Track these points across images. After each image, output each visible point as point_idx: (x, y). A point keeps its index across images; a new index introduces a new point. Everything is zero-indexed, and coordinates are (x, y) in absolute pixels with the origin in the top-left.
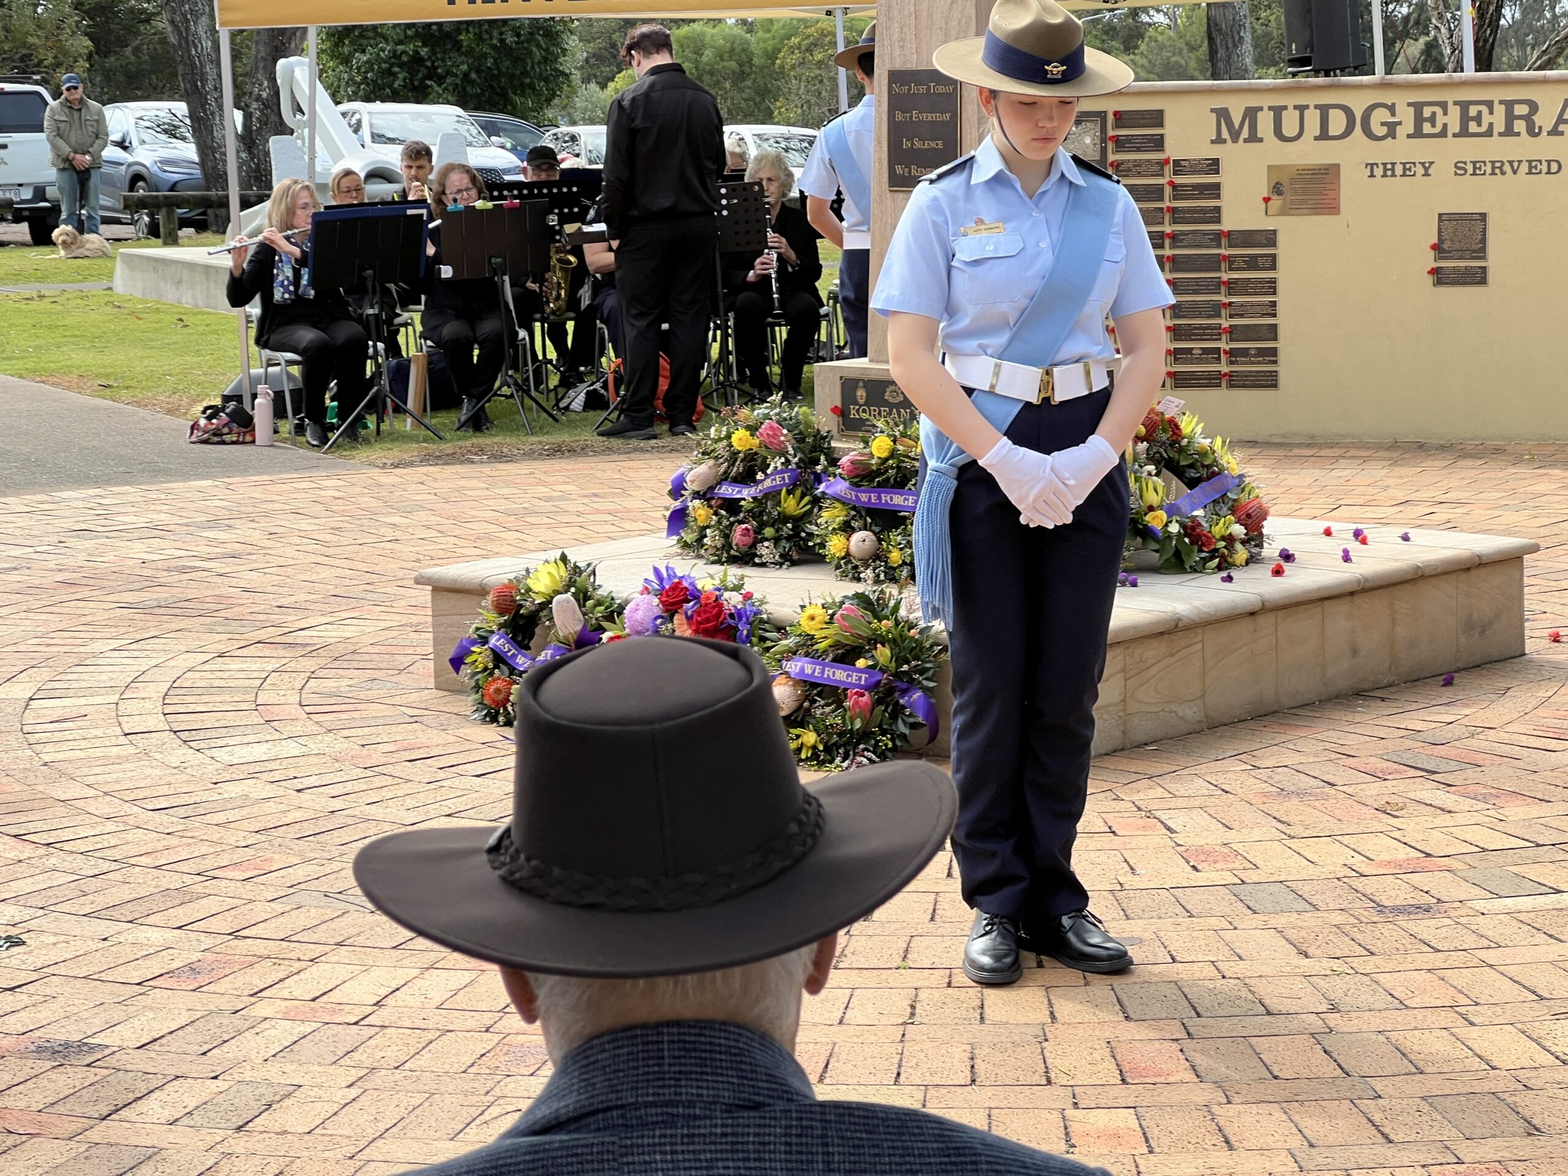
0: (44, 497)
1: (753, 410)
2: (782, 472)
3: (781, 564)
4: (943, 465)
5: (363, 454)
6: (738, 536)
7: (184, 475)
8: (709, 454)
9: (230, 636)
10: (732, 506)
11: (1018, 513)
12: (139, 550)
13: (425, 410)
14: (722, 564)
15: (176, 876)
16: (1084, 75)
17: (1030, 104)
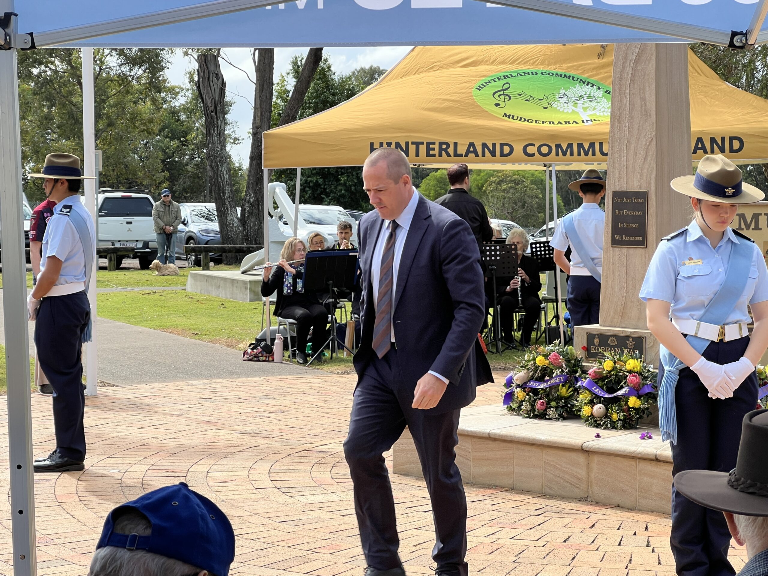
0: (185, 384)
1: (545, 347)
2: (560, 376)
3: (559, 419)
4: (672, 369)
5: (326, 368)
6: (538, 405)
7: (245, 375)
8: (525, 367)
9: (290, 447)
10: (535, 391)
11: (706, 391)
12: (236, 407)
13: (353, 348)
14: (531, 418)
15: (298, 551)
16: (742, 194)
17: (716, 206)
